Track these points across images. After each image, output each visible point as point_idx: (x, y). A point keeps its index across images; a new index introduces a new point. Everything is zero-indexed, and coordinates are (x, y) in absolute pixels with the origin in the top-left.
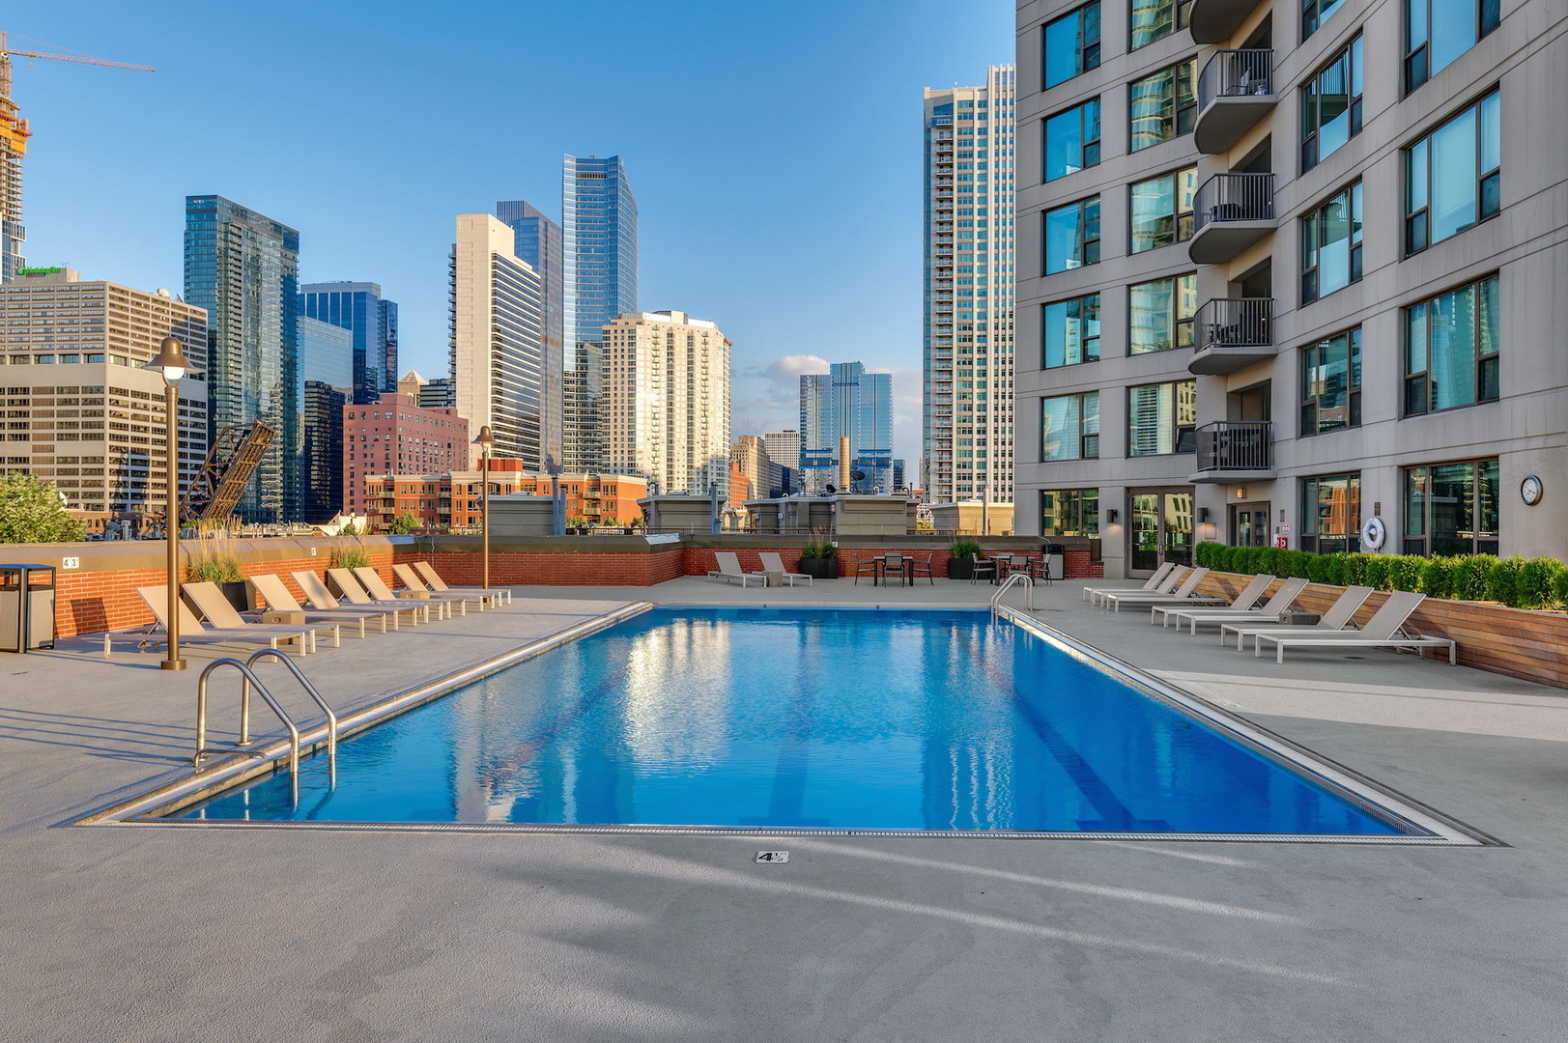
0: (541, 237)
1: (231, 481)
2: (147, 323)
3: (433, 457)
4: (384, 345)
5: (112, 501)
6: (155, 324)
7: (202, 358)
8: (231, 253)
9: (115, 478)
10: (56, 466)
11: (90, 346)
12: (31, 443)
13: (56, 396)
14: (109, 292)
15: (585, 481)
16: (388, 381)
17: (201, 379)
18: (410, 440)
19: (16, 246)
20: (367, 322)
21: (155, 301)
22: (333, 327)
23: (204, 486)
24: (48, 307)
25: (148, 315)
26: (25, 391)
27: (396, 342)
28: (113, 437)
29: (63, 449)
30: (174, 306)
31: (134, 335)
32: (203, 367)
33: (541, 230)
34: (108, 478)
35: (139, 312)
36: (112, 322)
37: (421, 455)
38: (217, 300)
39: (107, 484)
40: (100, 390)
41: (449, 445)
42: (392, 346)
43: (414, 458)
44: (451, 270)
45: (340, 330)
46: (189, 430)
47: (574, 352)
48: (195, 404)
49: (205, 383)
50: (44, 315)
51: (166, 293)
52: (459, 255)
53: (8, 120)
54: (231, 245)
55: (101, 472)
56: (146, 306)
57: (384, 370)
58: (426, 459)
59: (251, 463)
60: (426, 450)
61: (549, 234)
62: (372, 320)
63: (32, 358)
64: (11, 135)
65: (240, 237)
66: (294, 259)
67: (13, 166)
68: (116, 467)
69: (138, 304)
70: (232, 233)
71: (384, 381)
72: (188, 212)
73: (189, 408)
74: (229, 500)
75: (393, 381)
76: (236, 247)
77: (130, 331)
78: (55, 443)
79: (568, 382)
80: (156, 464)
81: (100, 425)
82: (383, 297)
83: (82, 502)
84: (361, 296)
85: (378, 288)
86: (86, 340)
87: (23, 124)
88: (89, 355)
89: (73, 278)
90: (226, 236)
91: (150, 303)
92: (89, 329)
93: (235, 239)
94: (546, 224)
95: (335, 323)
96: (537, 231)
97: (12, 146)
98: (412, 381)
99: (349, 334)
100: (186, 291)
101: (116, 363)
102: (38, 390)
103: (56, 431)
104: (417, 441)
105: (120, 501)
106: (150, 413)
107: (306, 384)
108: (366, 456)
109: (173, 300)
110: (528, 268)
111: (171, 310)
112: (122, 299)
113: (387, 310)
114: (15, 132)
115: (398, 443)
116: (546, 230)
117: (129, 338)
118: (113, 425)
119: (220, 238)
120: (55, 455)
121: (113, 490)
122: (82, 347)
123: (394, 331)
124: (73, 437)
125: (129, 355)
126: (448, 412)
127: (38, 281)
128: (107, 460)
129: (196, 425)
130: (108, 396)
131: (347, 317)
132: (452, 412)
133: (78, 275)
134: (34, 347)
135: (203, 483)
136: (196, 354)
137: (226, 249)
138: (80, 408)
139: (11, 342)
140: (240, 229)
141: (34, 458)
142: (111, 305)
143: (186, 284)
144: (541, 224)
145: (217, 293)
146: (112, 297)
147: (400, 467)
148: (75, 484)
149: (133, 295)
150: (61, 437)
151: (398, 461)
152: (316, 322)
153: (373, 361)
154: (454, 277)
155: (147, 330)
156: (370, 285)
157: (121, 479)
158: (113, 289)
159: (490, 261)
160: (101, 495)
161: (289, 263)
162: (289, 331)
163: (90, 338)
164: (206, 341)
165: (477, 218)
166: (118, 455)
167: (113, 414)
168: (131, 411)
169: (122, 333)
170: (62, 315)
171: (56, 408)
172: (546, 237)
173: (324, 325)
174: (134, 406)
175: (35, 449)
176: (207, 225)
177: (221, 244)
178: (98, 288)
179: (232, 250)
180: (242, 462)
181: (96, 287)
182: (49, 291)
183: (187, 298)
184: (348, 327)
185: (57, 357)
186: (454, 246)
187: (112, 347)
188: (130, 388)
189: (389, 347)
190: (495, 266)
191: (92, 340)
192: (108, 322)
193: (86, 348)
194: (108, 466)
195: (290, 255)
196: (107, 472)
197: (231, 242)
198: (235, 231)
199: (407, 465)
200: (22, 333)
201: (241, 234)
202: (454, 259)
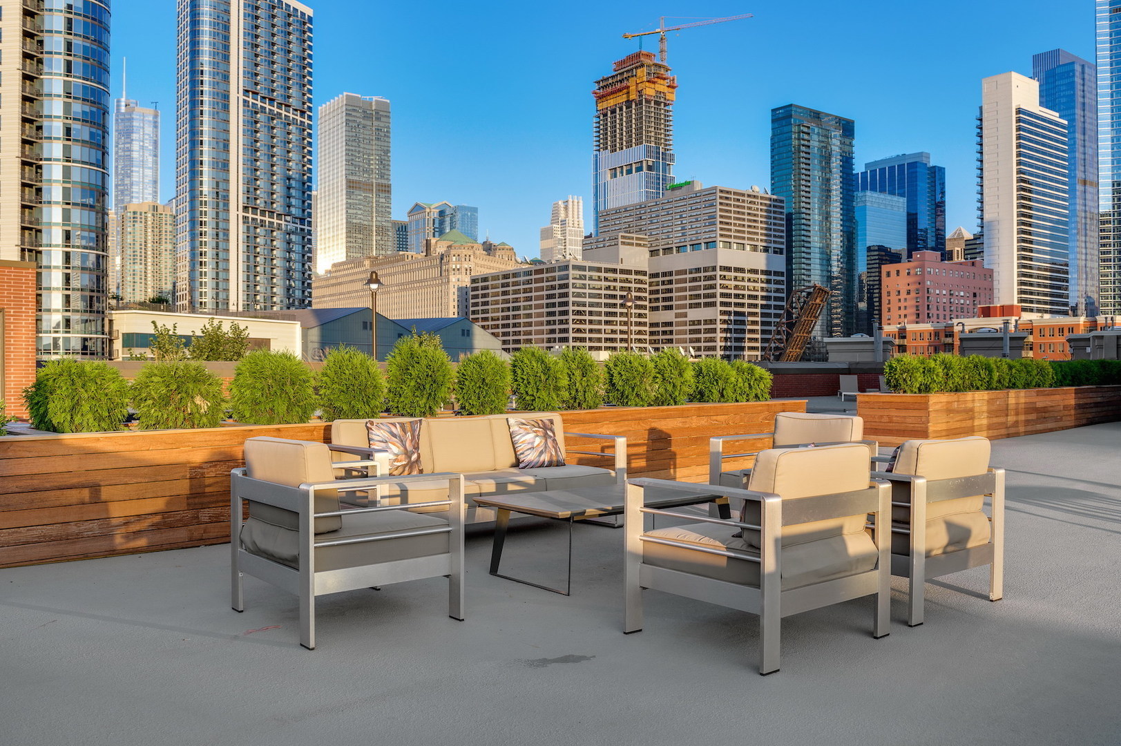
0: (1078, 80)
1: (798, 335)
2: (743, 214)
3: (960, 306)
4: (934, 207)
5: (722, 353)
6: (749, 214)
7: (781, 237)
8: (803, 148)
9: (724, 335)
10: (688, 328)
11: (707, 236)
12: (675, 311)
13: (688, 276)
14: (719, 194)
15: (1081, 323)
16: (937, 239)
17: (781, 253)
18: (937, 292)
19: (669, 169)
20: (919, 188)
21: (749, 196)
22: (889, 197)
23: (780, 339)
24: (684, 211)
25: (744, 207)
26: (671, 274)
27: (943, 202)
28: (722, 304)
29: (693, 314)
30: (762, 198)
31: (735, 225)
32: (782, 243)
33: (1078, 74)
34: (719, 335)
35: (738, 207)
36: (721, 216)
37: (948, 305)
38: (793, 188)
39: (718, 340)
40: (714, 269)
41: (975, 295)
42: (941, 207)
43: (941, 308)
44: (979, 130)
45: (896, 198)
46: (773, 294)
47: (1111, 192)
48: (776, 273)
49: (784, 256)
50: (681, 217)
51: (757, 189)
52: (985, 116)
53: (664, 79)
54: (802, 142)
55: (714, 331)
56: (743, 201)
57: (934, 230)
58: (952, 308)
59: (812, 319)
60: (952, 300)
61: (1086, 76)
62: (923, 186)
63: (675, 249)
64: (665, 89)
65: (809, 134)
66: (851, 145)
67: (668, 111)
68: (725, 326)
69: (738, 200)
70: (803, 132)
71: (934, 239)
72: (773, 121)
73: (773, 277)
74: (797, 350)
75: (941, 239)
76: (806, 143)
77: (733, 221)
78: (688, 310)
79: (1103, 223)
80: (750, 323)
81: (714, 296)
82: (932, 164)
83: (703, 353)
84: (913, 165)
85: (928, 156)
86: (705, 232)
87: (673, 80)
88: (707, 243)
89: (697, 188)
90: (799, 136)
91: (746, 198)
92: (707, 224)
93: (806, 137)
94: (1083, 66)
95: (892, 193)
96: (1074, 76)
97: (667, 98)
98: (959, 236)
99: (902, 201)
100: (772, 184)
101: (724, 247)
102: (679, 272)
103: (688, 302)
104: (944, 292)
105: (728, 353)
106: (746, 284)
107: (869, 249)
108: (900, 308)
109: (762, 194)
110: (1053, 115)
111: (760, 201)
112: (727, 198)
113: (936, 175)
114: (668, 86)
115: (926, 295)
116: (1083, 73)
117: (732, 227)
118: (722, 295)
119: (795, 138)
120: (687, 319)
121: (723, 344)
122: (703, 238)
123: (943, 193)
124: (698, 305)
125: (732, 240)
126: (973, 264)
127: (677, 192)
128: (718, 322)
129: (777, 291)
130: (719, 273)
131: (901, 186)
132: (977, 264)
133: (701, 184)
134: (675, 241)
135: (779, 337)
136: (777, 234)
137: (799, 145)
138: (702, 283)
139: (663, 239)
140: (809, 127)
141: (676, 322)
142: (721, 204)
143: (772, 179)
144: (1078, 68)
145: (793, 183)
146: (721, 198)
147: (929, 317)
148: (698, 340)
149: (735, 193)
150: (691, 306)
151: (926, 312)
152: (876, 195)
153: (924, 222)
154: (981, 137)
155: (744, 220)
156: (921, 154)
157: (729, 335)
158: (721, 191)
159: (1014, 116)
160: (714, 348)
161: (847, 148)
162: (848, 205)
163: (707, 230)
164: (784, 223)
165: (1001, 78)
166: (726, 318)
167: (723, 287)
168: (733, 283)
169: (727, 223)
170: (691, 216)
171: (688, 285)
172: (1083, 79)
173: (882, 196)
174: (736, 278)
175: (677, 316)
176: (786, 129)
177: (795, 143)
178: (712, 192)
179: (803, 145)
180: (806, 318)
181: (711, 192)
182: (684, 199)
183: (772, 190)
184: (902, 195)
185: (689, 246)
186: (981, 108)
187: (722, 235)
188: (733, 266)
189: (939, 208)
190: (1019, 120)
191: (709, 231)
192: (718, 216)
193: (705, 238)
194: (719, 326)
195: (847, 141)
196: (718, 331)
197: (803, 140)
198: (805, 130)
199: (935, 316)
200: (668, 232)
201: (810, 132)
202: (981, 120)
